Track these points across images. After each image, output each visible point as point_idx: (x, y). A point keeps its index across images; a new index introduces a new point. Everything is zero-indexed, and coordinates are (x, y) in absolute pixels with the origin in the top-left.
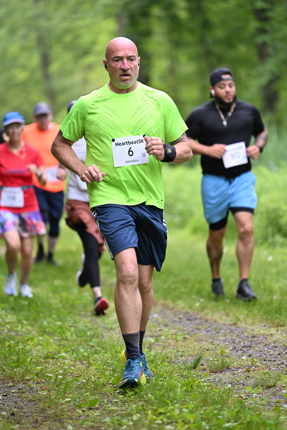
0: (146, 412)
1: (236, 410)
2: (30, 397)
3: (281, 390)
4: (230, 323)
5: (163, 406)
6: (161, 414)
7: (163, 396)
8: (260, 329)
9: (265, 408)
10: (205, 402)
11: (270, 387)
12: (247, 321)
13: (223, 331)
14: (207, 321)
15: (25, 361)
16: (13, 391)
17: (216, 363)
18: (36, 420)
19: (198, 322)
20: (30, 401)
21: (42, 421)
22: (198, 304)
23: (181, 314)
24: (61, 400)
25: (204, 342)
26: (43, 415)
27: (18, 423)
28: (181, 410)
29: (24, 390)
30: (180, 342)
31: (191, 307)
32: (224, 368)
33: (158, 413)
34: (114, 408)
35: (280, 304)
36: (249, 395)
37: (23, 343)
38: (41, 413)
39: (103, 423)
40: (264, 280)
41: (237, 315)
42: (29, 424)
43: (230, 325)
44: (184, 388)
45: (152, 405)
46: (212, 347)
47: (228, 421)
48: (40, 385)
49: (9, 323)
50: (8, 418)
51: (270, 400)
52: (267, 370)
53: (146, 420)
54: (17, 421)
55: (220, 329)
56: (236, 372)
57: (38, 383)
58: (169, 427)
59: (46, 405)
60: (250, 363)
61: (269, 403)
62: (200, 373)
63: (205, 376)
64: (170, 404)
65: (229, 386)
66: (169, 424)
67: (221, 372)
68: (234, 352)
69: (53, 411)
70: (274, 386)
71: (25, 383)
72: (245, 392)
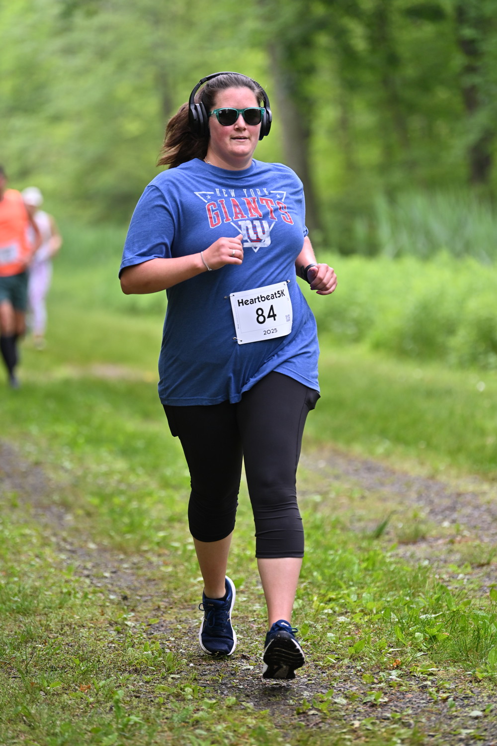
0: (310, 597)
1: (436, 596)
2: (149, 575)
4: (426, 475)
5: (334, 590)
6: (330, 600)
7: (334, 574)
8: (468, 485)
9: (475, 594)
10: (393, 586)
11: (483, 565)
12: (451, 472)
13: (416, 487)
14: (393, 472)
15: (141, 525)
16: (125, 566)
17: (408, 531)
18: (157, 607)
19: (381, 473)
20: (149, 580)
21: (166, 608)
22: (381, 449)
24: (191, 580)
25: (390, 502)
26: (167, 600)
27: (133, 610)
28: (359, 596)
29: (140, 565)
30: (357, 502)
31: (371, 452)
32: (417, 538)
33: (327, 598)
35: (496, 449)
36: (453, 576)
37: (138, 499)
38: (164, 597)
39: (251, 611)
40: (473, 417)
41: (436, 464)
42: (148, 612)
43: (427, 479)
44: (364, 565)
45: (319, 587)
46: (401, 508)
47: (424, 613)
48: (162, 558)
49: (117, 472)
50: (119, 603)
51: (483, 584)
52: (477, 542)
53: (311, 608)
54: (131, 608)
55: (413, 484)
56: (434, 544)
57: (159, 555)
58: (342, 619)
59: (172, 586)
60: (453, 532)
61: (481, 588)
62: (385, 545)
63: (392, 549)
64: (344, 587)
65: (426, 563)
66: (342, 614)
67: (414, 542)
68: (432, 517)
69: (181, 594)
70: (488, 564)
71: (141, 556)
72: (447, 573)
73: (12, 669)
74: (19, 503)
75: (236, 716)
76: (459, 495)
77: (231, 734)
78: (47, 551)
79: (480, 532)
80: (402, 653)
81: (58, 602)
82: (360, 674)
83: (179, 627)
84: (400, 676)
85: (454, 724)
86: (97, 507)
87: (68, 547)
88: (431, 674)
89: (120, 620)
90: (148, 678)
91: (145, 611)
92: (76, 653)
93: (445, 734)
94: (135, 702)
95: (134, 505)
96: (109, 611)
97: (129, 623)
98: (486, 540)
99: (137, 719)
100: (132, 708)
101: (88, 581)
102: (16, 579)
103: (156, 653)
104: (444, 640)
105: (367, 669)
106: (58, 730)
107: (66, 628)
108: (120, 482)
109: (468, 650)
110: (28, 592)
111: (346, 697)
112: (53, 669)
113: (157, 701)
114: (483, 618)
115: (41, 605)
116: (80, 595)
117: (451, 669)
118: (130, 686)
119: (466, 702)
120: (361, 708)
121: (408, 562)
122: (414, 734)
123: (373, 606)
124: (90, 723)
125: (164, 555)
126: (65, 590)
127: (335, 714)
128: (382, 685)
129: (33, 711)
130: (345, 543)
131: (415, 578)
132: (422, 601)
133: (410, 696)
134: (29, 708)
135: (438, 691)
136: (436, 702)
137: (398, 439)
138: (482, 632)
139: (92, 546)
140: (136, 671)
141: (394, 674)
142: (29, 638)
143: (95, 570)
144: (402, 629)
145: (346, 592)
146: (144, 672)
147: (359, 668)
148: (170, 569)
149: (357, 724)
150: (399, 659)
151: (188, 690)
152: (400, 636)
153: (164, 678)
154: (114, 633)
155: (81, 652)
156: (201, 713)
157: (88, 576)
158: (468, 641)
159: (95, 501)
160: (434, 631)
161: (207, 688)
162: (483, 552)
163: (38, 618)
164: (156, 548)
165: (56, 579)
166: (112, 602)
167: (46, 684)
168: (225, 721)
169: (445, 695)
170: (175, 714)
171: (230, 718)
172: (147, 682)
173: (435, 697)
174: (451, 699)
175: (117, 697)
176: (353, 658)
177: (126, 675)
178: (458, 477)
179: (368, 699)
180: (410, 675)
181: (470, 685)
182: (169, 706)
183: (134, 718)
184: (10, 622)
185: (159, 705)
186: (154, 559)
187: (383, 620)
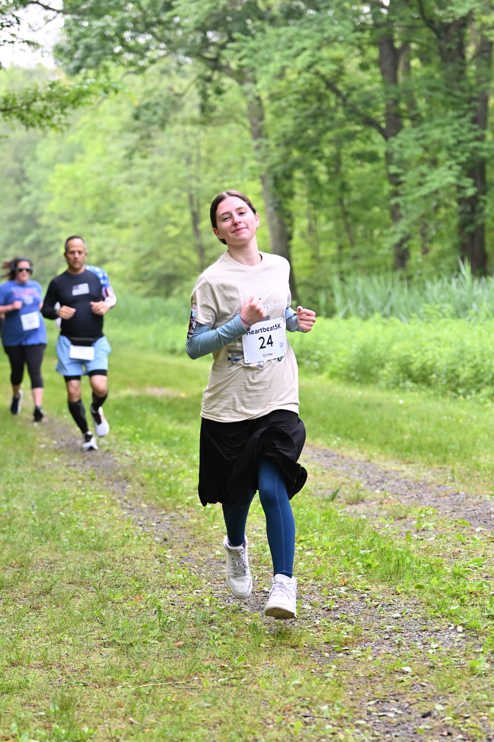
1: (371, 538)
2: (182, 525)
3: (411, 521)
4: (365, 459)
7: (304, 524)
8: (392, 466)
9: (397, 537)
10: (342, 532)
11: (401, 518)
12: (381, 458)
13: (358, 467)
14: (343, 457)
15: (176, 492)
16: (166, 518)
17: (352, 496)
18: (186, 546)
19: (335, 458)
20: (182, 528)
21: (192, 546)
22: (335, 442)
23: (320, 450)
24: (210, 528)
25: (341, 477)
26: (193, 541)
27: (171, 548)
28: (320, 538)
29: (176, 518)
30: (319, 477)
31: (329, 445)
32: (359, 500)
34: (259, 535)
35: (410, 443)
36: (382, 526)
37: (175, 475)
38: (191, 538)
40: (395, 421)
41: (371, 452)
43: (365, 462)
44: (324, 518)
46: (348, 481)
47: (363, 549)
48: (190, 514)
49: (161, 457)
50: (161, 543)
51: (401, 530)
52: (398, 503)
55: (356, 465)
56: (370, 505)
57: (189, 512)
58: (308, 553)
59: (196, 532)
60: (383, 497)
61: (400, 533)
62: (337, 505)
63: (342, 507)
64: (310, 532)
65: (364, 517)
66: (309, 550)
67: (357, 504)
68: (368, 486)
69: (202, 537)
70: (405, 517)
71: (177, 512)
72: (378, 523)
73: (90, 586)
74: (96, 477)
75: (238, 617)
76: (386, 472)
77: (234, 629)
78: (114, 509)
79: (400, 497)
80: (348, 576)
81: (121, 542)
82: (320, 589)
83: (201, 559)
84: (347, 591)
85: (382, 622)
86: (148, 480)
87: (128, 506)
88: (367, 590)
89: (162, 554)
90: (179, 592)
91: (179, 549)
92: (133, 576)
93: (375, 630)
94: (171, 607)
95: (172, 478)
96: (154, 548)
97: (168, 556)
98: (404, 502)
99: (172, 619)
100: (170, 612)
101: (141, 528)
102: (93, 527)
103: (185, 576)
104: (376, 568)
105: (324, 586)
106: (120, 626)
107: (126, 560)
108: (162, 464)
109: (391, 574)
110: (101, 535)
111: (311, 605)
112: (117, 586)
113: (186, 607)
114: (401, 553)
115: (110, 544)
116: (135, 538)
117: (380, 586)
118: (168, 598)
119: (390, 607)
120: (321, 612)
121: (353, 516)
122: (355, 629)
123: (329, 545)
124: (141, 622)
125: (192, 511)
126: (126, 535)
127: (305, 616)
128: (335, 596)
129: (104, 614)
130: (311, 504)
131: (357, 527)
132: (361, 541)
133: (352, 603)
134: (101, 612)
135: (371, 601)
136: (370, 608)
137: (346, 436)
138: (401, 562)
139: (144, 505)
140: (172, 587)
141: (343, 589)
142: (101, 566)
143: (146, 521)
144: (348, 560)
145: (311, 535)
146: (177, 588)
147: (319, 585)
148: (195, 521)
149: (318, 622)
150: (346, 580)
151: (207, 600)
152: (347, 564)
153: (191, 592)
154: (158, 563)
155: (136, 575)
156: (214, 615)
157: (141, 525)
158: (391, 568)
159: (147, 476)
160: (369, 561)
161: (219, 599)
162: (401, 510)
163: (108, 553)
164: (186, 507)
165: (120, 527)
166: (157, 542)
167: (112, 596)
168: (230, 620)
169: (376, 604)
170: (198, 616)
171: (234, 618)
172: (179, 595)
173: (369, 605)
174: (379, 606)
175: (158, 604)
176: (316, 579)
177: (166, 590)
178: (386, 461)
179: (325, 606)
180: (353, 590)
181: (393, 597)
182: (194, 610)
183: (170, 619)
184: (89, 555)
185: (188, 610)
186: (185, 514)
187: (336, 554)
